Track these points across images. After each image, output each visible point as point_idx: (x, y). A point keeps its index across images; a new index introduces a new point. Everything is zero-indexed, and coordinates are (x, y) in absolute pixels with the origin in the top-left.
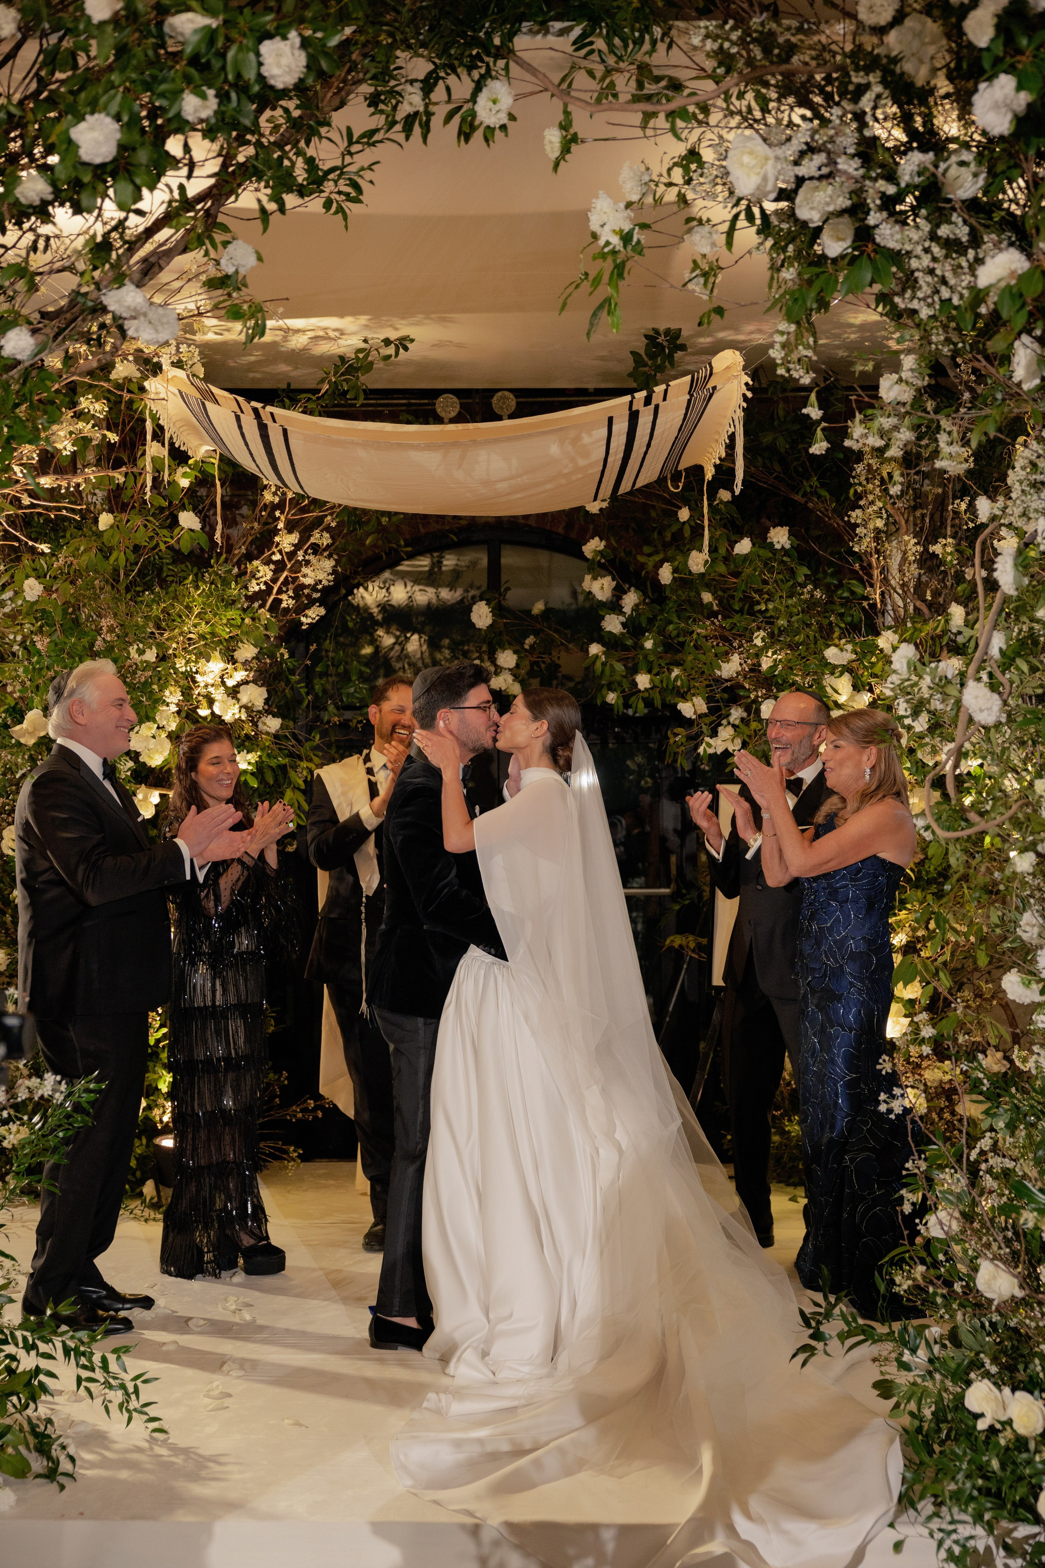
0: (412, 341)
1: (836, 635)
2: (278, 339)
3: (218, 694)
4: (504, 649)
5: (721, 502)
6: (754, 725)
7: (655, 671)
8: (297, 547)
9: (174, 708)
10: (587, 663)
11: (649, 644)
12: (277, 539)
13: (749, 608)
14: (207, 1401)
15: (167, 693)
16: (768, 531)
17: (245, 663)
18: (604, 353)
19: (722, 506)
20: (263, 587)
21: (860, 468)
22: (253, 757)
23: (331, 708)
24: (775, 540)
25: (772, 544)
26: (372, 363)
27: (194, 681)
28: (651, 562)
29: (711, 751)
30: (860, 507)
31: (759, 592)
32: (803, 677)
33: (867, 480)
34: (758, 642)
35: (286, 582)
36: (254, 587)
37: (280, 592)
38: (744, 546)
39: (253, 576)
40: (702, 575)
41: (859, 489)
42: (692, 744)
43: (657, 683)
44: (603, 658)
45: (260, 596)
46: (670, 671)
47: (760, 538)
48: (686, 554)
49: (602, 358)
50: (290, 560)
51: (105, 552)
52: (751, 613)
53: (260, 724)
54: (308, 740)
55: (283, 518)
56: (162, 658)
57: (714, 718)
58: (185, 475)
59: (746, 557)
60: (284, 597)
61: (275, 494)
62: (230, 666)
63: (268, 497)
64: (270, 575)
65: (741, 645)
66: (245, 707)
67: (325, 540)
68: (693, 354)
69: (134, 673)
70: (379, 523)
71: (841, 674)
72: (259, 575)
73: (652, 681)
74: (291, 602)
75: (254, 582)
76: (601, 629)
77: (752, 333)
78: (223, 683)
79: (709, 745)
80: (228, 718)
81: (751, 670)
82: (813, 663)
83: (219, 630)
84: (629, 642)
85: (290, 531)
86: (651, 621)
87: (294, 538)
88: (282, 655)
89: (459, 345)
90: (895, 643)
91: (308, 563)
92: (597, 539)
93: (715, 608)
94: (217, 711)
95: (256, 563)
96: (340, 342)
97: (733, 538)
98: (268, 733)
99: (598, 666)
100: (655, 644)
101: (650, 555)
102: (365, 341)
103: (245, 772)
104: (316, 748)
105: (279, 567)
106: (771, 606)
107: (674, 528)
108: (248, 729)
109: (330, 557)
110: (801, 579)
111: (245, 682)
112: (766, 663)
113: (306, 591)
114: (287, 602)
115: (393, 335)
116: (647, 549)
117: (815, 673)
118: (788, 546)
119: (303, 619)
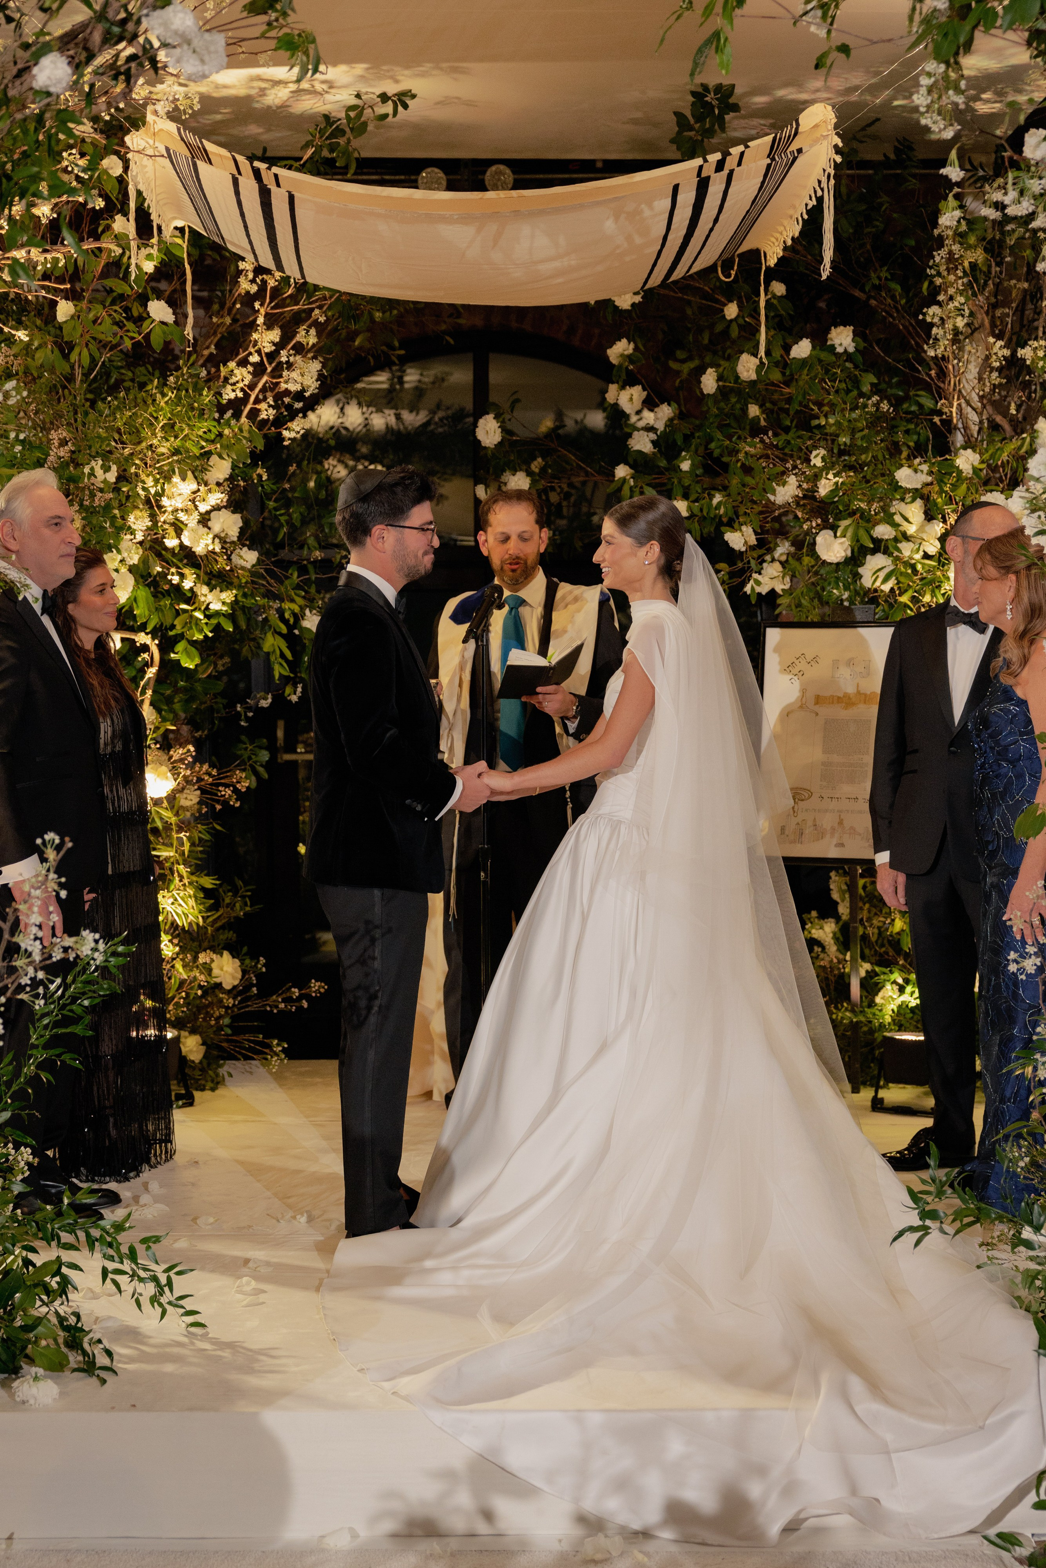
0: (414, 96)
1: (904, 454)
2: (253, 92)
3: (191, 521)
4: (514, 471)
5: (774, 296)
6: (806, 560)
7: (693, 497)
8: (279, 346)
9: (140, 537)
10: (613, 487)
11: (685, 466)
12: (255, 336)
13: (805, 422)
14: (239, 1296)
15: (131, 518)
16: (828, 331)
17: (218, 484)
18: (638, 115)
19: (775, 302)
20: (240, 395)
21: (940, 256)
22: (228, 596)
23: (311, 541)
24: (836, 342)
25: (833, 347)
26: (365, 124)
27: (160, 507)
28: (686, 368)
29: (758, 589)
30: (939, 304)
31: (820, 405)
32: (870, 502)
33: (948, 269)
34: (817, 462)
35: (264, 390)
36: (229, 394)
37: (257, 401)
38: (802, 349)
39: (226, 380)
40: (753, 383)
41: (938, 281)
42: (736, 581)
43: (696, 511)
44: (632, 482)
45: (236, 406)
46: (711, 497)
47: (820, 340)
48: (733, 359)
49: (635, 122)
50: (270, 364)
51: (65, 348)
52: (810, 429)
53: (233, 557)
54: (287, 578)
55: (262, 311)
56: (123, 477)
57: (763, 551)
58: (149, 257)
59: (804, 362)
60: (263, 406)
61: (253, 281)
62: (202, 488)
63: (246, 285)
64: (248, 378)
65: (795, 467)
66: (216, 536)
67: (312, 340)
68: (744, 117)
69: (92, 496)
70: (372, 319)
71: (913, 501)
72: (233, 380)
73: (689, 509)
74: (272, 412)
75: (229, 387)
76: (626, 447)
77: (818, 90)
78: (196, 507)
79: (758, 583)
80: (199, 549)
81: (805, 497)
82: (882, 485)
83: (189, 444)
84: (663, 463)
85: (269, 326)
86: (687, 438)
87: (275, 335)
88: (260, 476)
89: (469, 104)
90: (976, 464)
91: (290, 366)
92: (624, 341)
93: (763, 423)
94: (187, 542)
95: (232, 365)
96: (327, 96)
97: (789, 340)
98: (243, 568)
99: (626, 491)
100: (692, 465)
101: (683, 361)
102: (358, 96)
103: (217, 613)
104: (298, 587)
105: (259, 370)
106: (831, 421)
107: (719, 328)
108: (222, 563)
109: (315, 358)
110: (866, 388)
111: (217, 508)
112: (824, 488)
113: (287, 400)
114: (267, 412)
115: (391, 89)
116: (681, 355)
117: (881, 499)
118: (851, 349)
119: (286, 434)
